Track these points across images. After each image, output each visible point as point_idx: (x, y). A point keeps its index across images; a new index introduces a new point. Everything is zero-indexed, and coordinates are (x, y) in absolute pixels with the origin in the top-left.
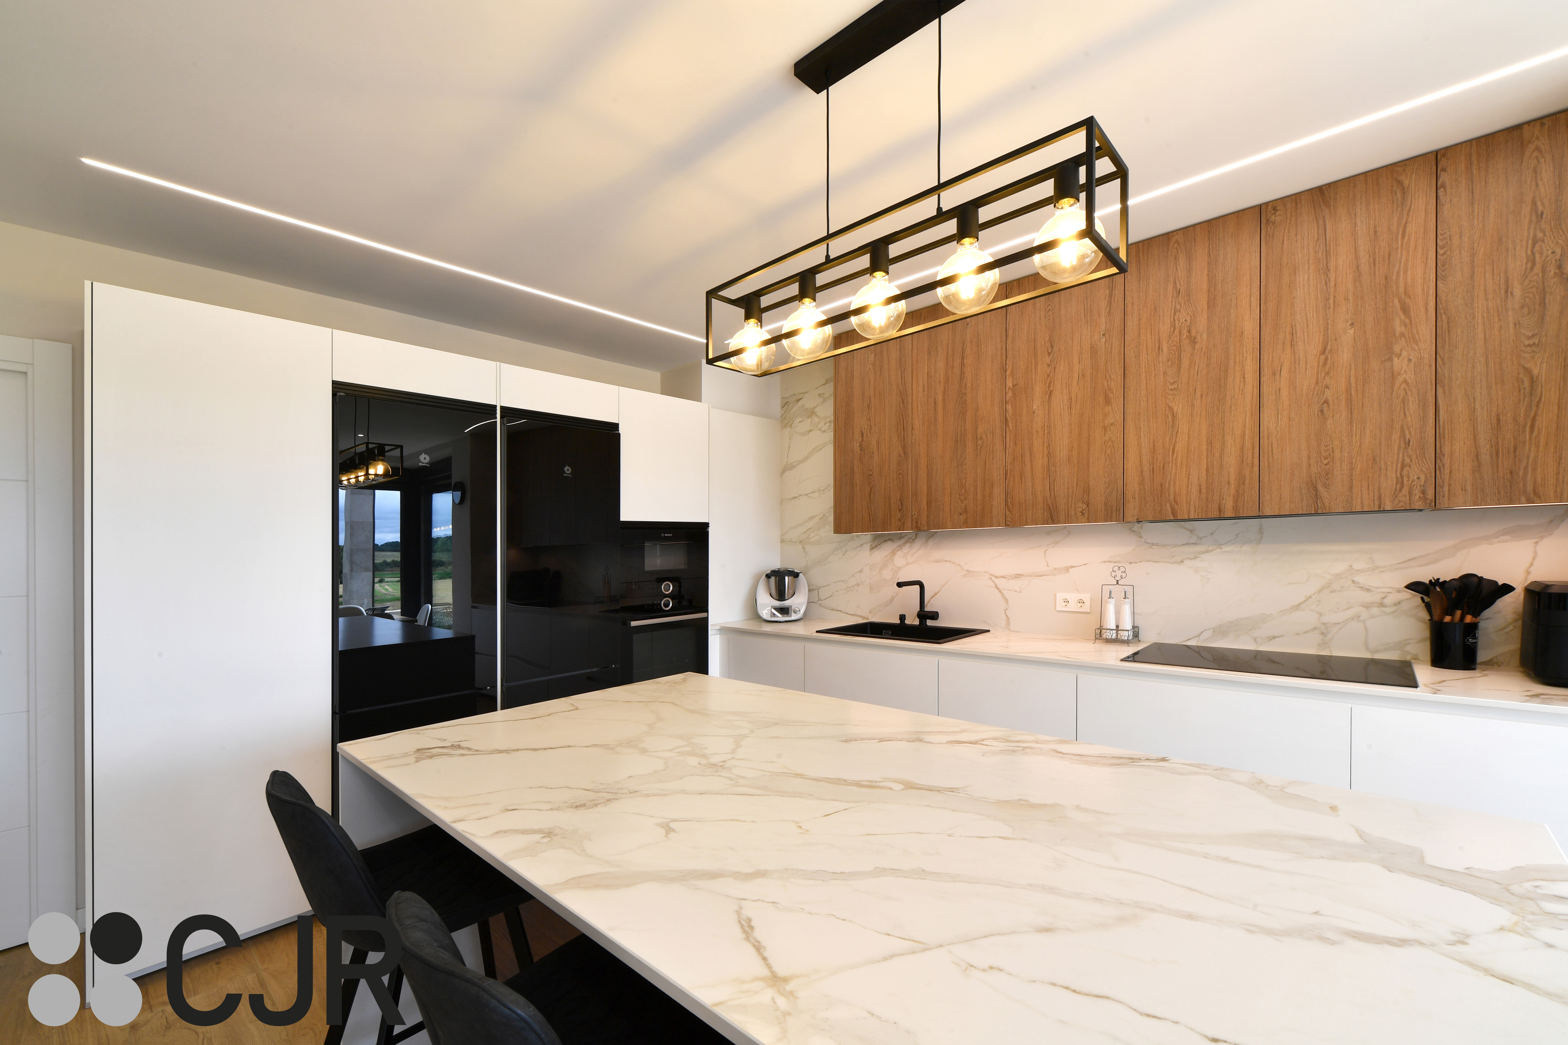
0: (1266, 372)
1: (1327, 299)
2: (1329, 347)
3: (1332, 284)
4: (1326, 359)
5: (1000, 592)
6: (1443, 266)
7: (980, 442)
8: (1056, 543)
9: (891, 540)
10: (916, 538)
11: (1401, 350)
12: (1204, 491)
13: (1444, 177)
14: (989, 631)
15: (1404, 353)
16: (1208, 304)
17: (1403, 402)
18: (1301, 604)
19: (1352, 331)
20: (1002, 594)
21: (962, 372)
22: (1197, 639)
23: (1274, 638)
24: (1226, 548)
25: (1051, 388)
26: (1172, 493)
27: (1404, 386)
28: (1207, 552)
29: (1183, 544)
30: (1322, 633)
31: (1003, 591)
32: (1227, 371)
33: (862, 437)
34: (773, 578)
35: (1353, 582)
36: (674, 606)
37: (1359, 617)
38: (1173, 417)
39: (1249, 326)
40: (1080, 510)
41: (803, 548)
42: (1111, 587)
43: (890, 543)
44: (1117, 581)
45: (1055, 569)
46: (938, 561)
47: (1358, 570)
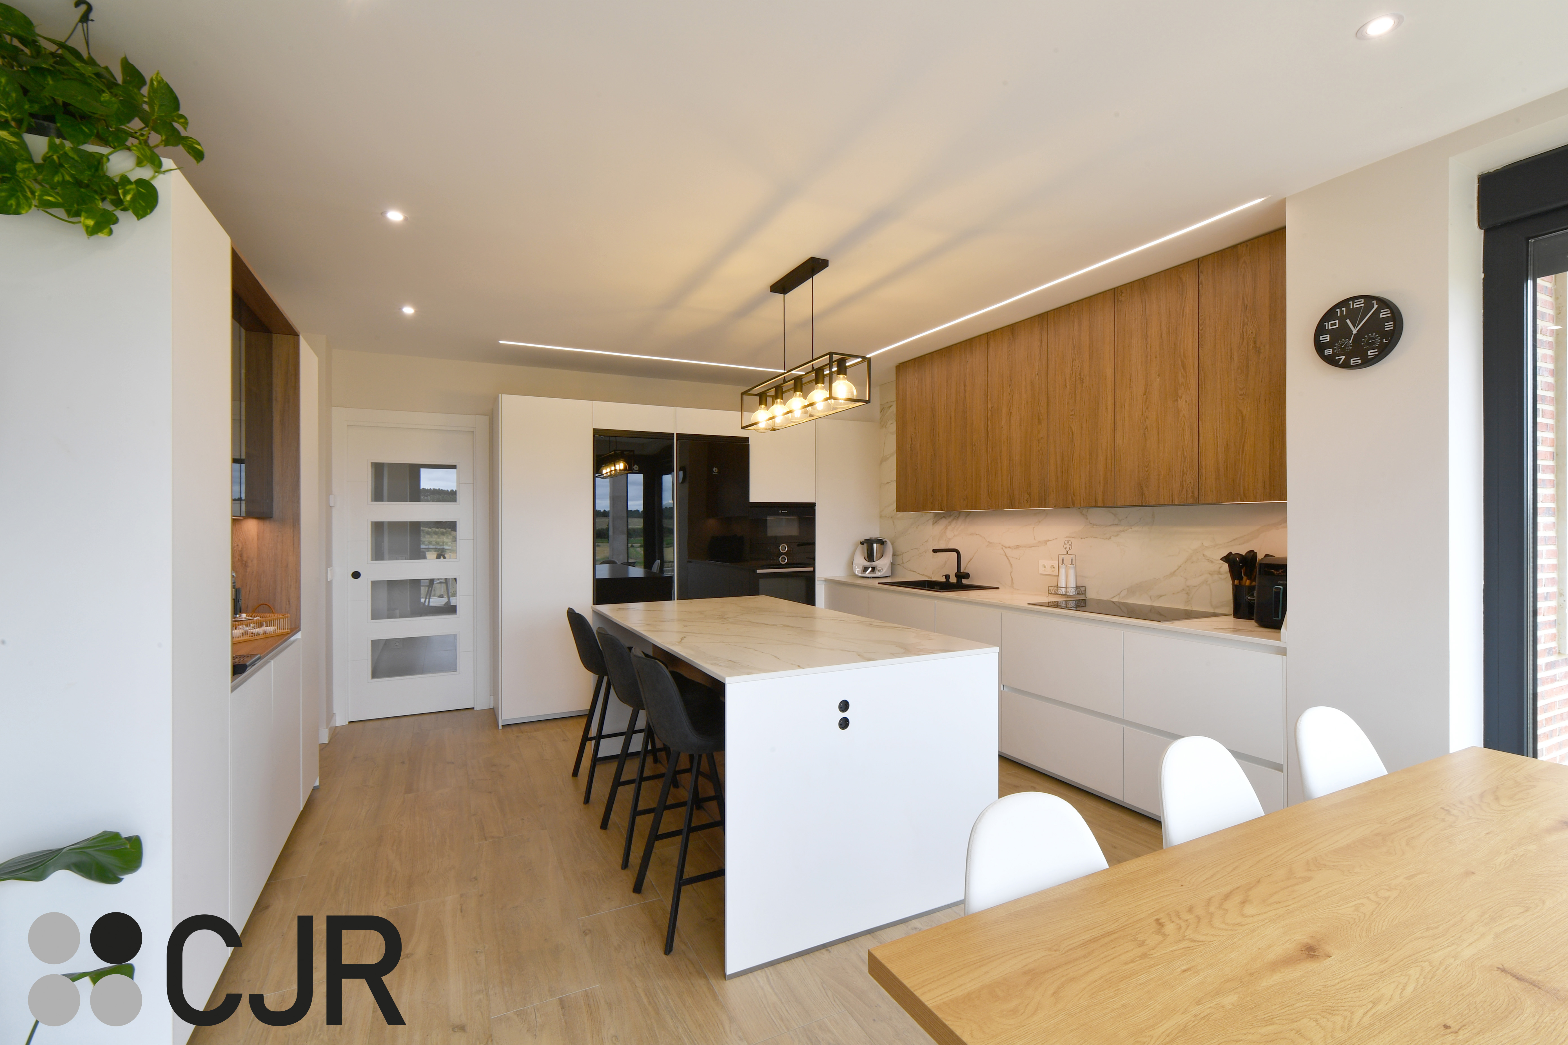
0: (1118, 404)
1: (1147, 357)
2: (1148, 390)
3: (1149, 347)
4: (1147, 398)
5: (1008, 558)
6: (1202, 338)
7: (974, 448)
8: (1040, 522)
9: (944, 517)
10: (959, 516)
11: (1182, 394)
12: (1088, 487)
13: (1202, 277)
14: (999, 588)
15: (1184, 396)
16: (1089, 356)
17: (1183, 430)
18: (1175, 571)
19: (1158, 380)
20: (1009, 560)
21: (965, 397)
22: (1118, 596)
23: (1161, 596)
24: (1135, 528)
25: (1011, 411)
26: (1072, 489)
27: (1183, 419)
28: (1124, 531)
29: (1111, 525)
30: (1187, 593)
31: (1009, 558)
32: (1099, 403)
33: (912, 440)
34: (865, 545)
35: (1204, 555)
36: (789, 561)
37: (1207, 581)
38: (1072, 435)
39: (1109, 372)
40: (1026, 498)
41: (893, 522)
42: (1063, 556)
43: (944, 519)
44: (1067, 552)
45: (1039, 542)
46: (972, 534)
47: (1206, 547)
